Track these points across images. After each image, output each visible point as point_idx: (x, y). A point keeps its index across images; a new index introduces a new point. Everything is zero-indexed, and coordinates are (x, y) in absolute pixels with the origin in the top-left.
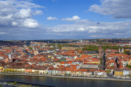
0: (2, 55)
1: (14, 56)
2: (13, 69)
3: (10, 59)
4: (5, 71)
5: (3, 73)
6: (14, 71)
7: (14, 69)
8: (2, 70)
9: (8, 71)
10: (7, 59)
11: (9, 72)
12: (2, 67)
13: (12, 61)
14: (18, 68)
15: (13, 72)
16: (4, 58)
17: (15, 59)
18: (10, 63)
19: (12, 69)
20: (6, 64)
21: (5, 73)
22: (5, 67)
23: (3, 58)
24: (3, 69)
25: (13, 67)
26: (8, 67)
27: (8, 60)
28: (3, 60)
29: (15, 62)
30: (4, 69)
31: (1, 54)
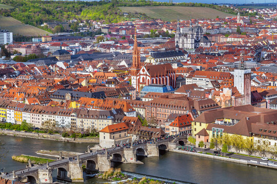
0: (210, 69)
1: (260, 78)
2: (250, 138)
3: (241, 90)
4: (214, 144)
5: (207, 151)
6: (255, 147)
7: (256, 139)
8: (203, 138)
9: (227, 145)
10: (227, 91)
11: (233, 150)
12: (204, 126)
13: (247, 101)
14: (270, 137)
15: (251, 150)
16: (215, 83)
17: (265, 94)
18: (237, 108)
19: (245, 138)
20: (221, 115)
21: (216, 153)
22: (218, 126)
23: (210, 86)
24: (206, 135)
25: (250, 128)
26: (228, 129)
27: (233, 94)
28: (209, 91)
29: (263, 105)
30: (210, 133)
31: (205, 66)
